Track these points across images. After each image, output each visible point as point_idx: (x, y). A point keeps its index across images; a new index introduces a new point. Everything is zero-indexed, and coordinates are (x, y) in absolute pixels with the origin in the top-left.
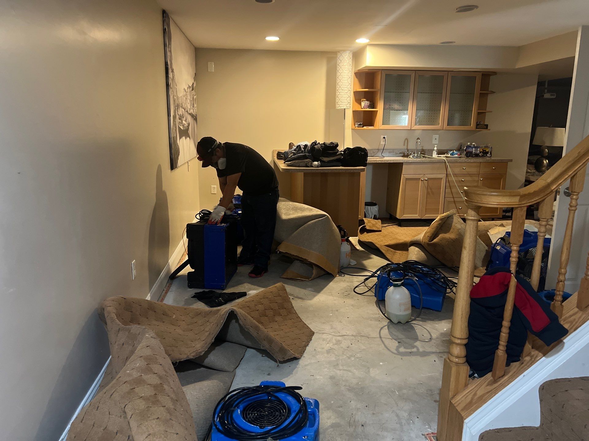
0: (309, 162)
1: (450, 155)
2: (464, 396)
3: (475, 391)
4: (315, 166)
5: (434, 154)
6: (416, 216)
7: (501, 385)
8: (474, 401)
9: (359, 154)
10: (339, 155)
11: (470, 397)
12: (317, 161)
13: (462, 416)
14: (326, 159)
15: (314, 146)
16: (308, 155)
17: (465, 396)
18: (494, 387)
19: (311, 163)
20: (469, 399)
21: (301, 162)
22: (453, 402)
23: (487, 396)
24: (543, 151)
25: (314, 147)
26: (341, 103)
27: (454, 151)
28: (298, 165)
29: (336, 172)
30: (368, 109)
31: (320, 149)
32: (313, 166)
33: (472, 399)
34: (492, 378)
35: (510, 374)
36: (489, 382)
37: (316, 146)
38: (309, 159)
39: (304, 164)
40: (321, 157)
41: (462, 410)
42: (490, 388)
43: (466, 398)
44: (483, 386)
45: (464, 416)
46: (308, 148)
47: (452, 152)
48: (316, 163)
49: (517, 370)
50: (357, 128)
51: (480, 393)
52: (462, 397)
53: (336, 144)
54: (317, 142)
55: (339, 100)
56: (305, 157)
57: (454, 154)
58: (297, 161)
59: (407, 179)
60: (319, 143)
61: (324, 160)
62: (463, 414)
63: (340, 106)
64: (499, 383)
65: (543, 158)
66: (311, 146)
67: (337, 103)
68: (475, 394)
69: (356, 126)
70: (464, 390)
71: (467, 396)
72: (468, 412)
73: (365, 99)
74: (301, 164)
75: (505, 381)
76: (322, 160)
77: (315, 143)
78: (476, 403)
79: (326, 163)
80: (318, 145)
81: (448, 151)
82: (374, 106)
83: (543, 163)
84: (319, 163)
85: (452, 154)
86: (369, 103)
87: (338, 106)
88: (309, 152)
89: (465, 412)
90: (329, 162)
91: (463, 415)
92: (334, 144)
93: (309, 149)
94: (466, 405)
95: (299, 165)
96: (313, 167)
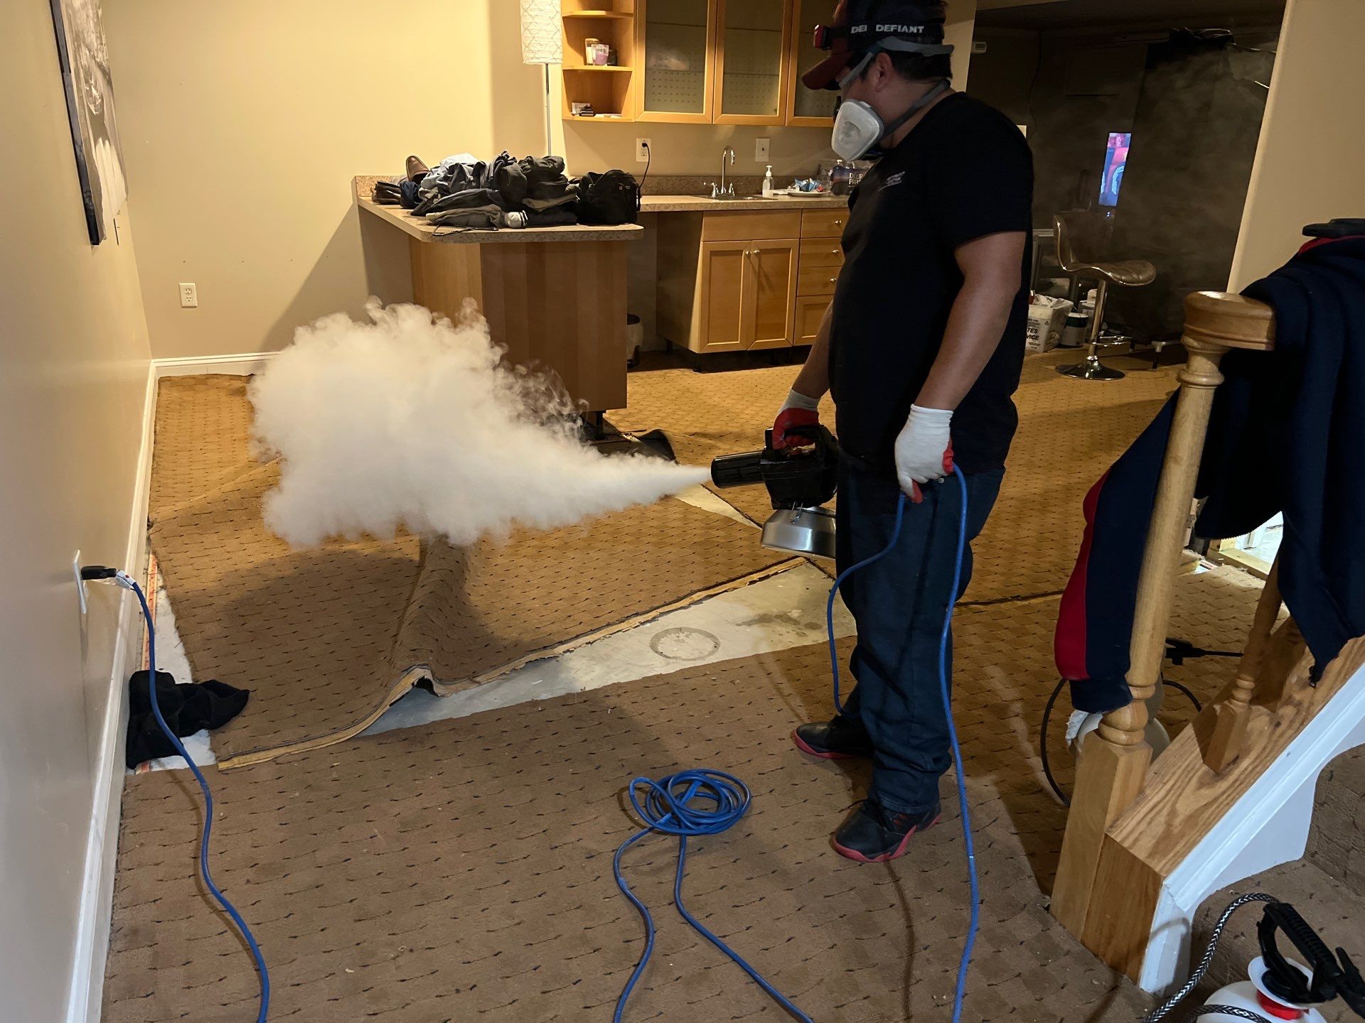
0: (496, 214)
1: (798, 189)
2: (1143, 818)
3: (1170, 804)
4: (514, 225)
5: (767, 188)
6: (735, 344)
7: (1238, 783)
8: (1176, 831)
9: (621, 188)
10: (571, 191)
11: (1162, 819)
12: (519, 211)
13: (1155, 873)
14: (539, 205)
15: (504, 168)
16: (491, 194)
17: (1148, 819)
18: (1221, 790)
19: (503, 217)
20: (1159, 828)
21: (473, 214)
22: (1117, 836)
23: (1207, 815)
25: (505, 172)
26: (539, 47)
28: (466, 221)
30: (606, 67)
31: (519, 176)
32: (509, 223)
33: (1169, 825)
34: (1205, 768)
35: (1253, 755)
36: (1201, 778)
37: (508, 168)
38: (494, 205)
39: (482, 219)
40: (525, 197)
41: (1151, 855)
42: (1208, 794)
43: (1149, 823)
44: (1188, 791)
45: (1161, 870)
46: (487, 172)
47: (804, 183)
48: (515, 216)
49: (1268, 743)
50: (578, 118)
51: (1185, 808)
52: (1139, 823)
53: (557, 161)
54: (508, 157)
55: (534, 38)
56: (482, 199)
58: (461, 210)
59: (713, 253)
60: (515, 158)
61: (536, 207)
62: (1157, 866)
63: (536, 56)
64: (1231, 778)
66: (494, 169)
67: (527, 47)
68: (1173, 813)
69: (574, 112)
70: (1137, 803)
71: (1152, 820)
72: (1169, 860)
73: (594, 40)
74: (471, 219)
75: (1246, 772)
76: (531, 206)
77: (504, 160)
78: (1182, 835)
79: (541, 216)
80: (512, 164)
82: (616, 58)
84: (523, 214)
86: (607, 50)
87: (532, 55)
88: (490, 183)
89: (1160, 861)
90: (547, 211)
91: (1157, 870)
92: (552, 161)
93: (490, 174)
94: (1158, 843)
95: (468, 222)
96: (508, 227)
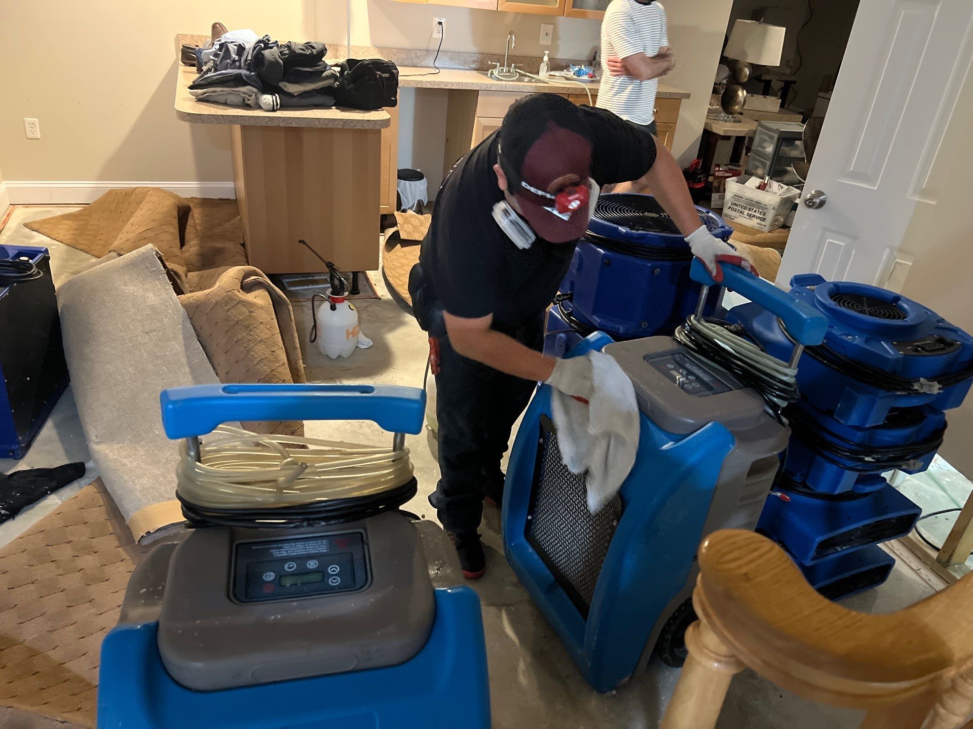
0: (250, 96)
1: (572, 73)
4: (265, 108)
5: (543, 70)
9: (378, 77)
10: (327, 77)
12: (272, 94)
14: (294, 89)
15: (262, 52)
16: (248, 76)
19: (257, 98)
21: (229, 93)
24: (741, 70)
25: (263, 55)
27: (583, 66)
28: (224, 99)
29: (319, 126)
31: (277, 62)
32: (261, 106)
37: (267, 53)
38: (249, 87)
39: (240, 101)
40: (280, 81)
46: (246, 54)
47: (577, 69)
48: (267, 99)
53: (318, 47)
54: (269, 41)
56: (238, 81)
57: (582, 72)
58: (219, 89)
59: (485, 128)
60: (277, 42)
61: (291, 90)
65: (738, 86)
66: (253, 52)
74: (231, 99)
76: (285, 89)
77: (265, 43)
79: (296, 99)
80: (271, 48)
81: (571, 66)
83: (737, 95)
84: (277, 97)
85: (578, 73)
88: (248, 66)
90: (303, 95)
92: (313, 47)
93: (249, 58)
95: (226, 100)
96: (260, 110)
